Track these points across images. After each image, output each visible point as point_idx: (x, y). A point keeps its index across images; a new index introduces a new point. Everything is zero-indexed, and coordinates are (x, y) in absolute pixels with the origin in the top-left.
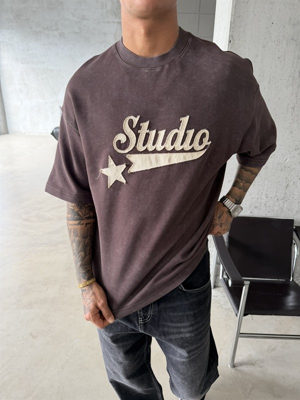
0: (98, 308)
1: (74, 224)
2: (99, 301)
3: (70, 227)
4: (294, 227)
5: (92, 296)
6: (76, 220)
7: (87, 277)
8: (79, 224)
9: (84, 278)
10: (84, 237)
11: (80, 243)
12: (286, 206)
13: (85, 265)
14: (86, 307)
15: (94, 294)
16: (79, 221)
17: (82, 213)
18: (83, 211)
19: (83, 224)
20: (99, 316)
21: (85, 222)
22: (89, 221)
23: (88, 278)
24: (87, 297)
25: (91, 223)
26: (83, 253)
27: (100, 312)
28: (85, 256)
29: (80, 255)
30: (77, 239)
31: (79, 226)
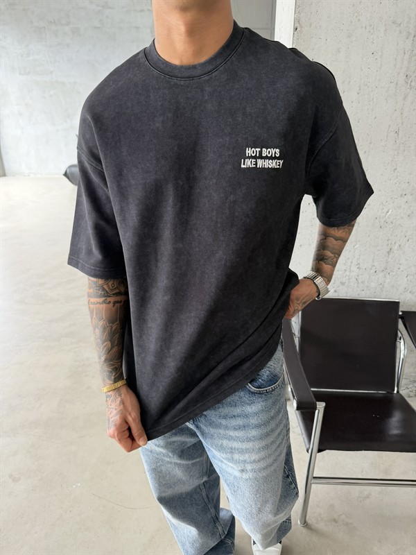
0: (127, 423)
1: (98, 303)
2: (130, 414)
3: (92, 306)
4: (400, 313)
5: (120, 405)
6: (101, 296)
7: (113, 378)
8: (104, 302)
9: (110, 379)
10: (111, 321)
11: (104, 328)
12: (388, 280)
13: (111, 360)
14: (111, 420)
15: (123, 403)
16: (104, 299)
17: (109, 287)
18: (110, 284)
19: (110, 302)
20: (128, 435)
21: (112, 299)
23: (115, 379)
24: (112, 407)
25: (121, 301)
26: (109, 343)
27: (129, 429)
28: (112, 347)
29: (105, 346)
30: (101, 323)
31: (104, 305)
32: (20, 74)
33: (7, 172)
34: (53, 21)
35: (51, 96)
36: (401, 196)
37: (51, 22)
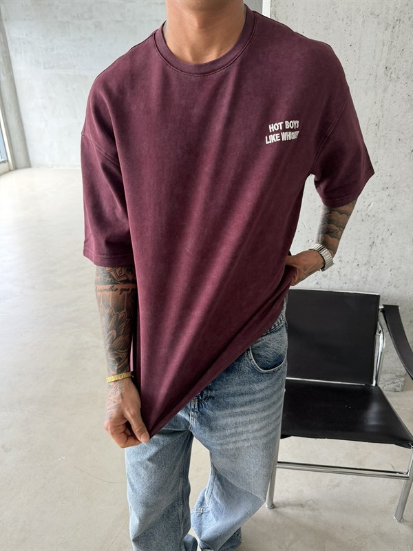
1: (105, 290)
3: (99, 294)
6: (105, 283)
7: (116, 368)
8: (111, 289)
9: (113, 369)
10: (117, 308)
11: (111, 316)
12: (371, 274)
13: (115, 350)
16: (111, 285)
17: (116, 274)
18: (118, 271)
19: (117, 289)
21: (119, 287)
22: (126, 286)
23: (118, 369)
25: (128, 290)
26: (114, 332)
28: (118, 336)
29: (111, 335)
30: (107, 311)
31: (111, 292)
32: (45, 68)
33: (32, 163)
34: (76, 15)
35: (74, 90)
36: (383, 189)
37: (74, 17)
